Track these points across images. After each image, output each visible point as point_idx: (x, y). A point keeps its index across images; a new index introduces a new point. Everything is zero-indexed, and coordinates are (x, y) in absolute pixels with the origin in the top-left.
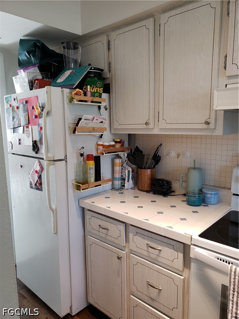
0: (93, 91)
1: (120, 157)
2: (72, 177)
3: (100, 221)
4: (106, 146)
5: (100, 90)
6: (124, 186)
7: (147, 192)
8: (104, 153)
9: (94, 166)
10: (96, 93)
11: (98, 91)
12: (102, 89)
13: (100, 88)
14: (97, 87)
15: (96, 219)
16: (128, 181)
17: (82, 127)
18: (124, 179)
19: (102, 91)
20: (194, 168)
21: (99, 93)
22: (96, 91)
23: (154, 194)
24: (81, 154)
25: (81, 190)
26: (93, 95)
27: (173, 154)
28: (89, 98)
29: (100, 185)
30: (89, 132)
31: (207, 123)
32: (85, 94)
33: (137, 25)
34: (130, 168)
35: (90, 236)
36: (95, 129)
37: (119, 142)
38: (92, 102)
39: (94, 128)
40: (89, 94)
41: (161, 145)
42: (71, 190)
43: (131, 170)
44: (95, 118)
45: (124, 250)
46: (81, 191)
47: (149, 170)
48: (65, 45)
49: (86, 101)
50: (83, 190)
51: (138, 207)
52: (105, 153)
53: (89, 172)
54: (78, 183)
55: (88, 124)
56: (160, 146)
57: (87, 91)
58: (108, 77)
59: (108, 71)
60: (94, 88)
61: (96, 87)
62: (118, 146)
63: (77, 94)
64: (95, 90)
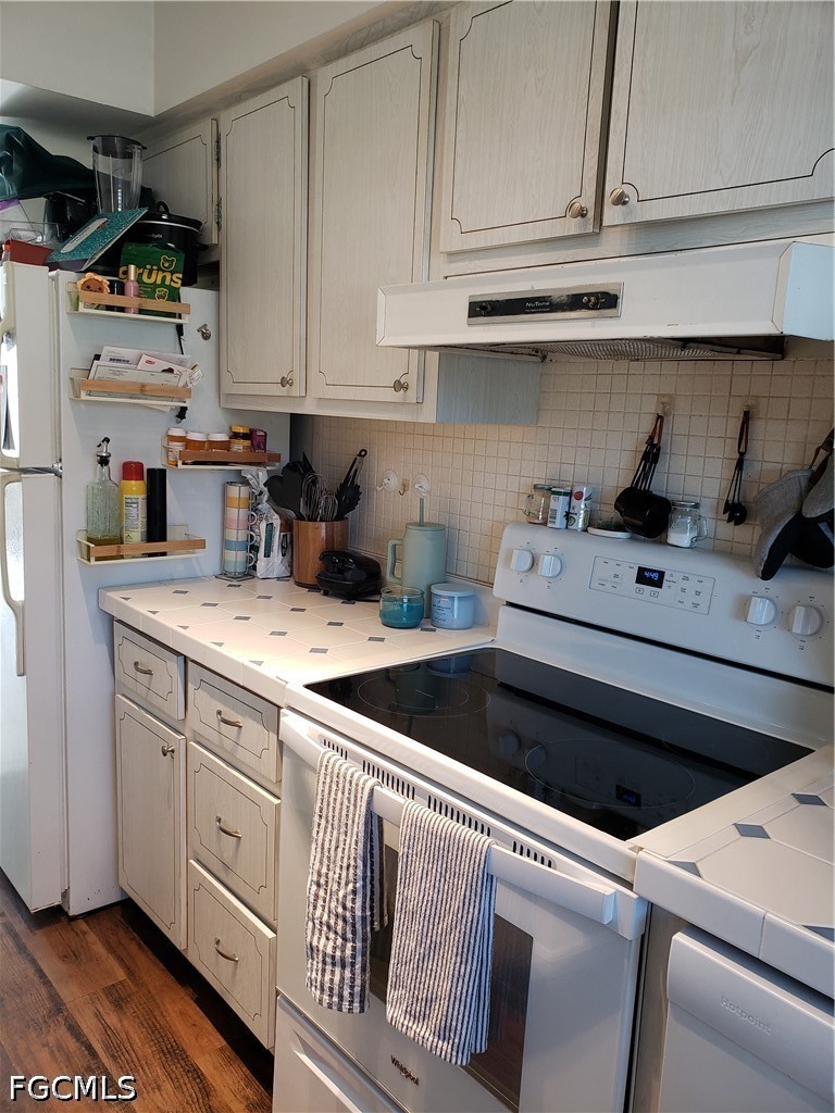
0: (151, 281)
1: (245, 482)
2: (76, 523)
3: (137, 649)
4: (197, 444)
5: (172, 280)
6: (254, 568)
7: (312, 588)
8: (180, 463)
9: (144, 496)
10: (159, 286)
11: (167, 283)
12: (180, 276)
13: (172, 273)
14: (163, 271)
15: (130, 644)
16: (267, 555)
17: (100, 379)
18: (254, 549)
19: (180, 282)
20: (421, 524)
21: (170, 287)
22: (159, 282)
23: (326, 594)
24: (102, 457)
25: (92, 559)
26: (147, 291)
27: (393, 483)
28: (130, 299)
29: (164, 554)
30: (131, 398)
31: (399, 386)
32: (121, 290)
33: (273, 94)
34: (276, 516)
35: (124, 695)
36: (147, 388)
37: (245, 436)
38: (141, 311)
39: (143, 386)
40: (131, 287)
41: (363, 454)
42: (73, 560)
43: (277, 521)
44: (145, 358)
45: (181, 731)
46: (93, 562)
47: (323, 524)
48: (98, 142)
49: (122, 309)
50: (98, 559)
51: (237, 618)
52: (184, 464)
53: (125, 511)
54: (89, 540)
55: (120, 373)
56: (360, 455)
57: (128, 278)
58: (215, 241)
59: (215, 225)
60: (155, 272)
61: (159, 269)
62: (239, 446)
63: (88, 287)
64: (157, 277)
